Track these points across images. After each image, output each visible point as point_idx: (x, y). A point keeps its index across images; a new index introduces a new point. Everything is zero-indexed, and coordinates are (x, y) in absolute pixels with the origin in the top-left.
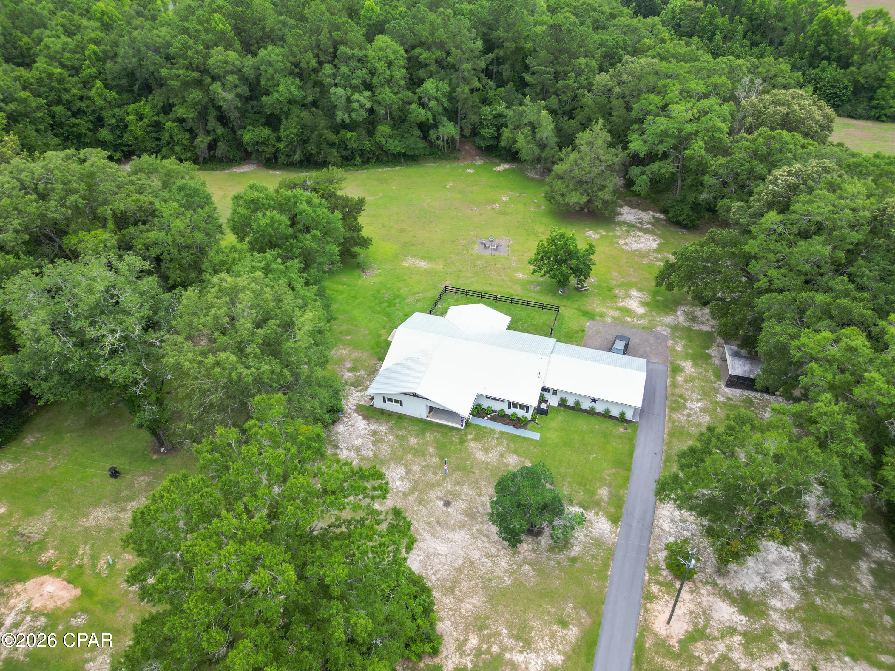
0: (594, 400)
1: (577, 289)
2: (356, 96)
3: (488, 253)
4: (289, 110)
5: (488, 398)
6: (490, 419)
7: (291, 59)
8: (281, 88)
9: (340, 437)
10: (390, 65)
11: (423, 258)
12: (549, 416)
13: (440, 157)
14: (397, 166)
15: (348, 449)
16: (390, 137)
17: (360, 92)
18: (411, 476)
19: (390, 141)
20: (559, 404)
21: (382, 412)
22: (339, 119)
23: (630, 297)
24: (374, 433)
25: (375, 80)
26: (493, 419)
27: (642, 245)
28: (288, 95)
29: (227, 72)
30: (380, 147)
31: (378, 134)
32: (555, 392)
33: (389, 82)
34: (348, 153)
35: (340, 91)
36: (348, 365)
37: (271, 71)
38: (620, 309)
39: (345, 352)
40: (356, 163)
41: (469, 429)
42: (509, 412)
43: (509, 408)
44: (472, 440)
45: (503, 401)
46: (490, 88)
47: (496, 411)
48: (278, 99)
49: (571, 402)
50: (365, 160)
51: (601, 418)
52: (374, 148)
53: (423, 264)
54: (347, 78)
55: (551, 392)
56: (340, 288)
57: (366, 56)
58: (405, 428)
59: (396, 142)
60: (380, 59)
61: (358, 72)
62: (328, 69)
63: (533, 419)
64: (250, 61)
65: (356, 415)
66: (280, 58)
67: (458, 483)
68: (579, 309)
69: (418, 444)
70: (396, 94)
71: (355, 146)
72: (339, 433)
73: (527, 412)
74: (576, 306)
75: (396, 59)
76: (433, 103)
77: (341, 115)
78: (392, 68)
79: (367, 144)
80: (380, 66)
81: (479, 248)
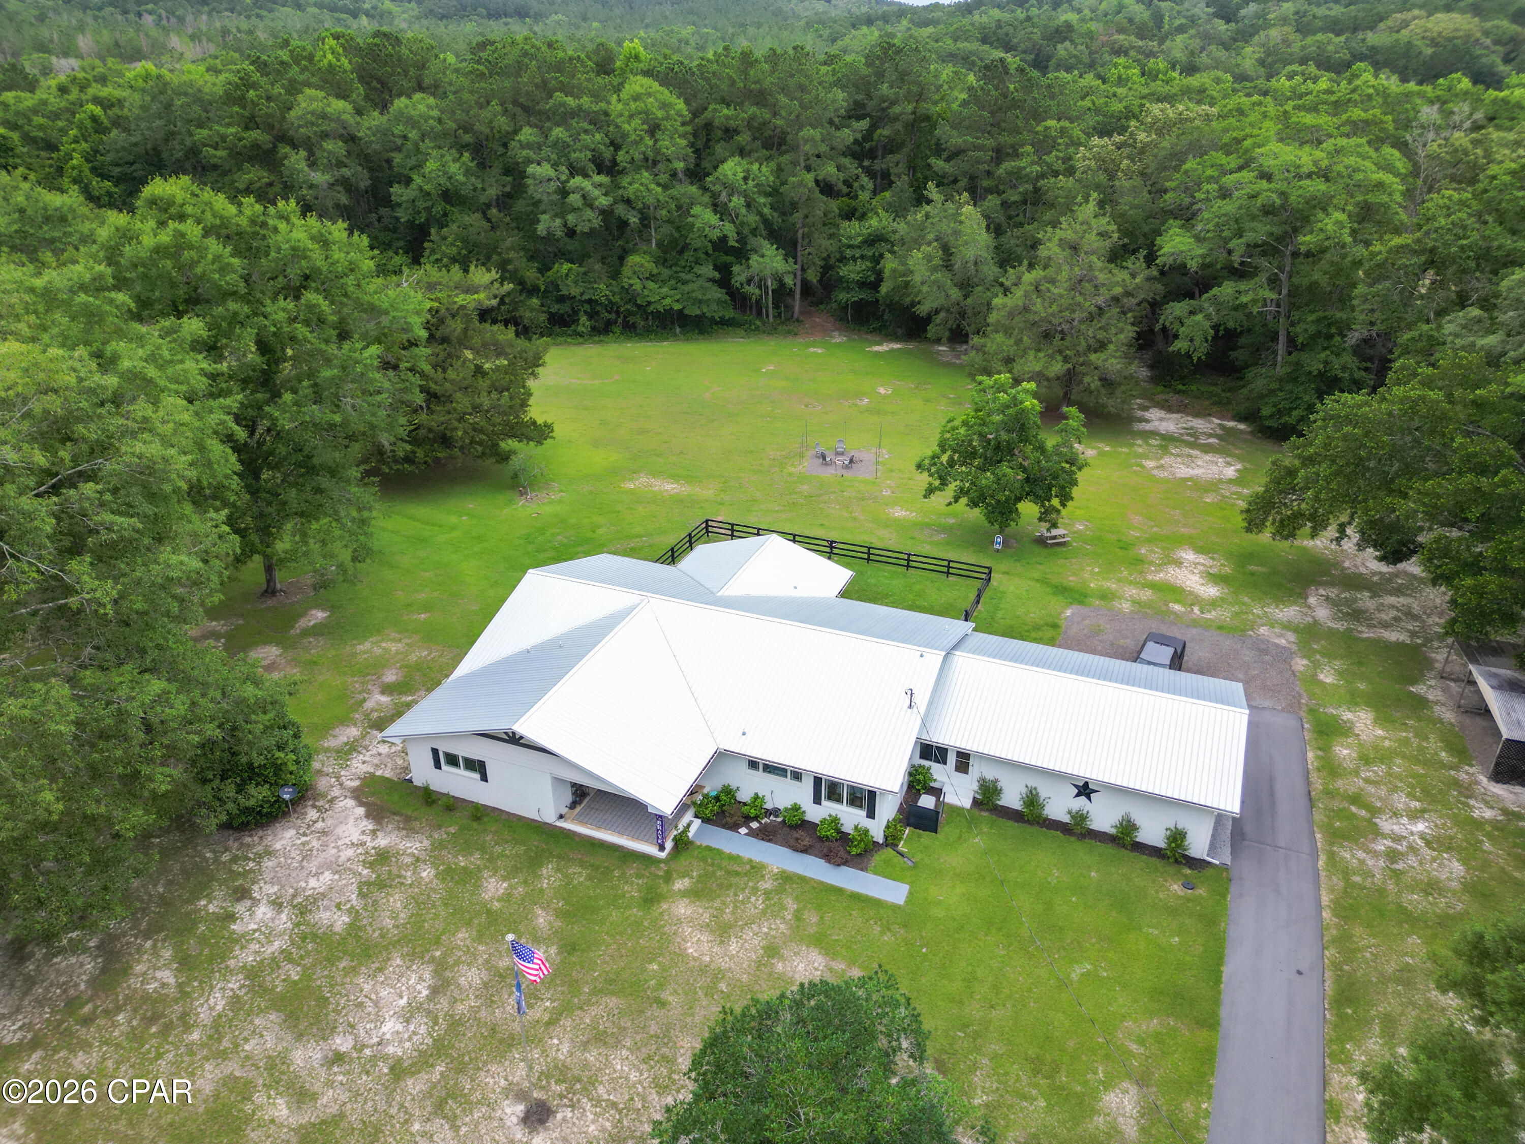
0: (1085, 790)
1: (1041, 541)
2: (578, 181)
3: (827, 474)
4: (445, 215)
5: (753, 764)
6: (752, 833)
7: (459, 114)
8: (431, 165)
9: (268, 863)
10: (654, 129)
11: (675, 478)
12: (941, 835)
13: (757, 329)
14: (666, 339)
15: (277, 904)
16: (652, 277)
17: (586, 176)
18: (443, 1003)
19: (651, 285)
20: (976, 802)
21: (428, 796)
22: (541, 229)
23: (1179, 563)
24: (383, 857)
25: (621, 156)
26: (766, 834)
27: (1199, 472)
28: (442, 181)
29: (325, 135)
30: (630, 295)
31: (626, 271)
32: (964, 761)
33: (651, 163)
34: (564, 308)
35: (545, 170)
36: (390, 677)
37: (413, 135)
38: (1153, 586)
39: (394, 647)
40: (580, 329)
41: (683, 861)
42: (815, 813)
43: (817, 800)
44: (685, 894)
45: (797, 776)
46: (862, 187)
47: (776, 812)
48: (421, 189)
49: (1012, 798)
50: (601, 325)
51: (1108, 849)
52: (616, 299)
53: (670, 487)
54: (562, 148)
55: (952, 759)
56: (453, 519)
57: (606, 114)
58: (483, 849)
59: (665, 290)
60: (631, 116)
61: (587, 138)
62: (527, 134)
63: (891, 840)
64: (375, 119)
65: (350, 803)
66: (435, 113)
67: (599, 1038)
68: (1043, 581)
69: (507, 898)
70: (665, 187)
71: (575, 291)
72: (269, 853)
73: (871, 815)
74: (1036, 575)
75: (668, 118)
76: (737, 202)
77: (546, 224)
78: (658, 135)
79: (603, 290)
80: (633, 127)
81: (807, 465)
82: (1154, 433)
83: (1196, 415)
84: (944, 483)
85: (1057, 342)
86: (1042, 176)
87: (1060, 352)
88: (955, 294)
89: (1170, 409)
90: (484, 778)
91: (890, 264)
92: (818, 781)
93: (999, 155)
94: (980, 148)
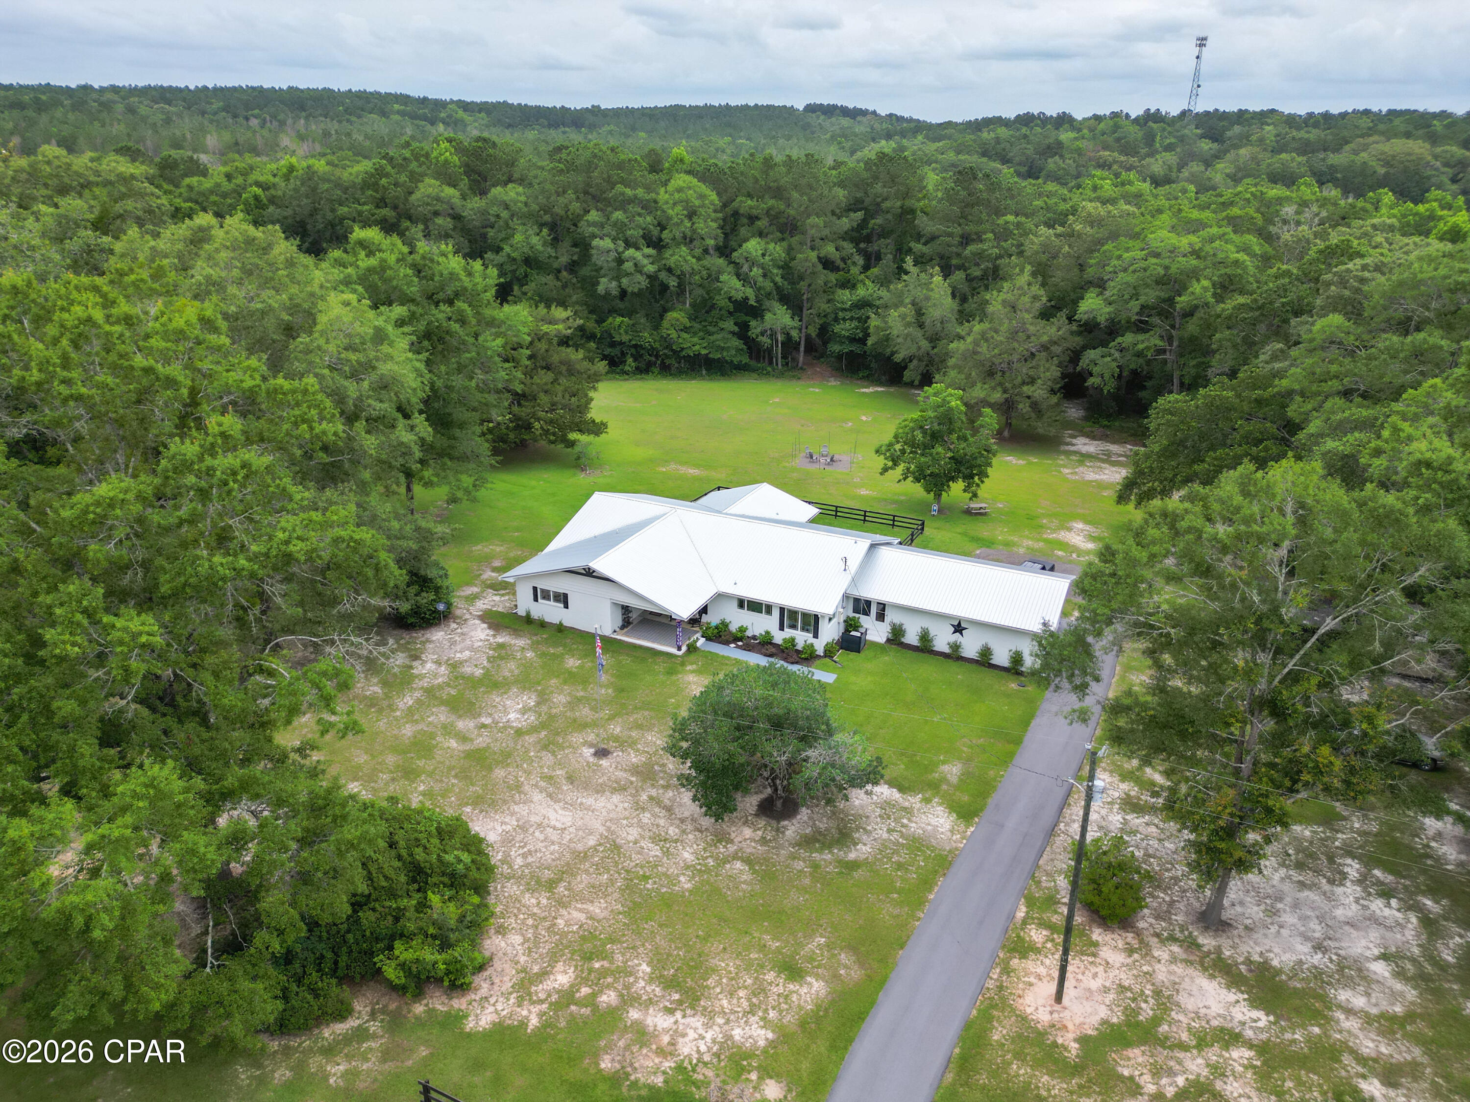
0: (959, 629)
1: (968, 512)
2: (631, 252)
4: (526, 276)
5: (741, 603)
6: (738, 647)
7: (541, 199)
8: (518, 238)
9: (428, 646)
10: (692, 214)
11: (697, 466)
12: (862, 654)
13: (768, 373)
14: (694, 378)
15: (438, 663)
16: (685, 329)
17: (638, 249)
18: (544, 708)
19: (685, 335)
20: (888, 640)
21: (528, 620)
22: (601, 289)
23: (1070, 529)
24: (501, 646)
25: (665, 235)
26: (748, 648)
27: (1104, 477)
28: (526, 250)
29: (436, 214)
30: (667, 342)
31: (665, 323)
32: (882, 608)
33: (688, 240)
34: (615, 352)
35: (607, 243)
36: (497, 564)
37: (505, 214)
38: (1047, 541)
39: (498, 549)
40: (627, 368)
41: (692, 657)
42: (779, 637)
43: (782, 628)
44: (693, 672)
45: (769, 609)
46: (854, 263)
47: (754, 637)
48: (509, 255)
49: (912, 637)
50: (643, 365)
51: (974, 667)
52: (657, 345)
53: (692, 471)
54: (620, 227)
55: (874, 610)
56: (533, 483)
57: (656, 202)
58: (565, 646)
59: (695, 340)
60: (675, 204)
61: (640, 220)
62: (594, 215)
63: (829, 653)
64: (476, 203)
65: (477, 622)
66: (523, 198)
67: (640, 727)
68: (965, 534)
69: (581, 667)
70: (699, 259)
71: (625, 338)
72: (428, 641)
73: (816, 636)
74: (959, 530)
75: (703, 206)
76: (756, 272)
77: (605, 285)
78: (695, 219)
79: (647, 337)
80: (675, 213)
81: (799, 462)
82: (1076, 453)
83: (1113, 443)
84: (896, 464)
85: (998, 377)
86: (1000, 257)
87: (1000, 384)
88: (925, 344)
89: (1094, 438)
90: (566, 607)
91: (874, 322)
92: (782, 610)
93: (966, 240)
94: (950, 235)
